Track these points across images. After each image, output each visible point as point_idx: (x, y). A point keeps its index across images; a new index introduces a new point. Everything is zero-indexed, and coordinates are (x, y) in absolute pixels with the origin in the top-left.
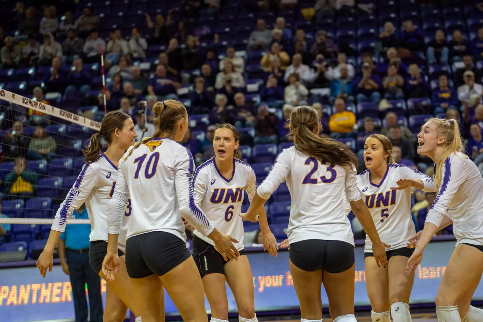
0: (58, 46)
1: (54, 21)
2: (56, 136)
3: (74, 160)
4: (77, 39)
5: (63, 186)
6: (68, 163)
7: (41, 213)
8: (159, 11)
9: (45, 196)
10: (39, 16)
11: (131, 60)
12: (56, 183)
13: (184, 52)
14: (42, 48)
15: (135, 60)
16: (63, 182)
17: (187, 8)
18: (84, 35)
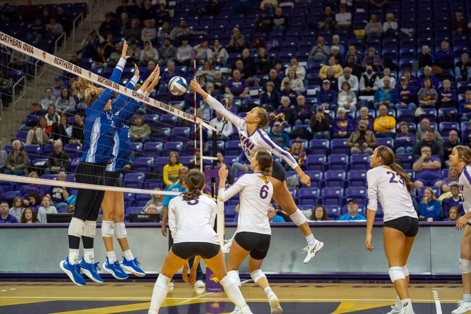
0: (155, 51)
1: (153, 30)
2: (151, 123)
3: (163, 143)
4: (171, 46)
5: (155, 164)
6: (159, 146)
7: (136, 185)
8: (237, 26)
9: (141, 171)
10: (141, 26)
12: (149, 162)
13: (256, 60)
14: (143, 52)
15: (217, 64)
16: (155, 161)
17: (260, 25)
18: (178, 42)
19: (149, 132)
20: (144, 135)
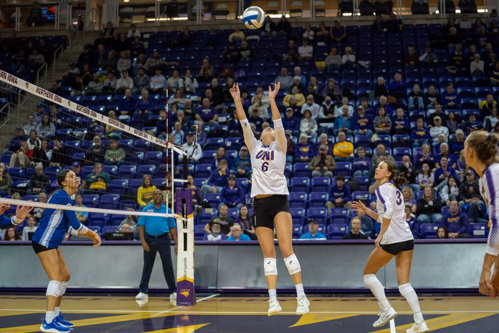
0: (131, 80)
1: (128, 61)
2: (125, 147)
3: (137, 166)
4: (145, 76)
5: (129, 186)
6: (133, 169)
7: (111, 205)
9: (116, 193)
10: (118, 57)
11: (185, 93)
12: (123, 184)
13: (224, 89)
14: (119, 81)
15: (188, 93)
16: (129, 183)
17: (229, 56)
18: (151, 72)
19: (124, 155)
20: (119, 159)
